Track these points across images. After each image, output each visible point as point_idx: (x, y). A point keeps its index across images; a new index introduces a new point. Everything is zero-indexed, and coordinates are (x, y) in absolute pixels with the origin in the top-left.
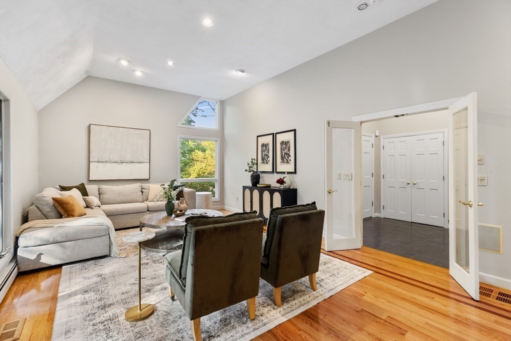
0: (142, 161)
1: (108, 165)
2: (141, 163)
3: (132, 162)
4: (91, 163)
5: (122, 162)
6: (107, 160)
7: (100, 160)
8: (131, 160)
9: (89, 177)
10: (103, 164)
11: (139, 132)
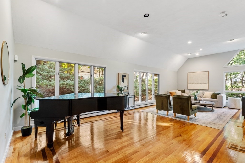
0: (205, 83)
1: (193, 85)
2: (204, 84)
3: (201, 84)
4: (188, 84)
5: (197, 84)
6: (193, 83)
7: (191, 83)
8: (201, 83)
9: (188, 88)
10: (191, 84)
11: (204, 73)
